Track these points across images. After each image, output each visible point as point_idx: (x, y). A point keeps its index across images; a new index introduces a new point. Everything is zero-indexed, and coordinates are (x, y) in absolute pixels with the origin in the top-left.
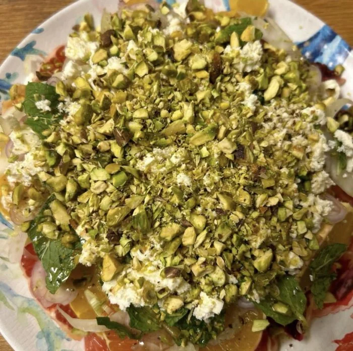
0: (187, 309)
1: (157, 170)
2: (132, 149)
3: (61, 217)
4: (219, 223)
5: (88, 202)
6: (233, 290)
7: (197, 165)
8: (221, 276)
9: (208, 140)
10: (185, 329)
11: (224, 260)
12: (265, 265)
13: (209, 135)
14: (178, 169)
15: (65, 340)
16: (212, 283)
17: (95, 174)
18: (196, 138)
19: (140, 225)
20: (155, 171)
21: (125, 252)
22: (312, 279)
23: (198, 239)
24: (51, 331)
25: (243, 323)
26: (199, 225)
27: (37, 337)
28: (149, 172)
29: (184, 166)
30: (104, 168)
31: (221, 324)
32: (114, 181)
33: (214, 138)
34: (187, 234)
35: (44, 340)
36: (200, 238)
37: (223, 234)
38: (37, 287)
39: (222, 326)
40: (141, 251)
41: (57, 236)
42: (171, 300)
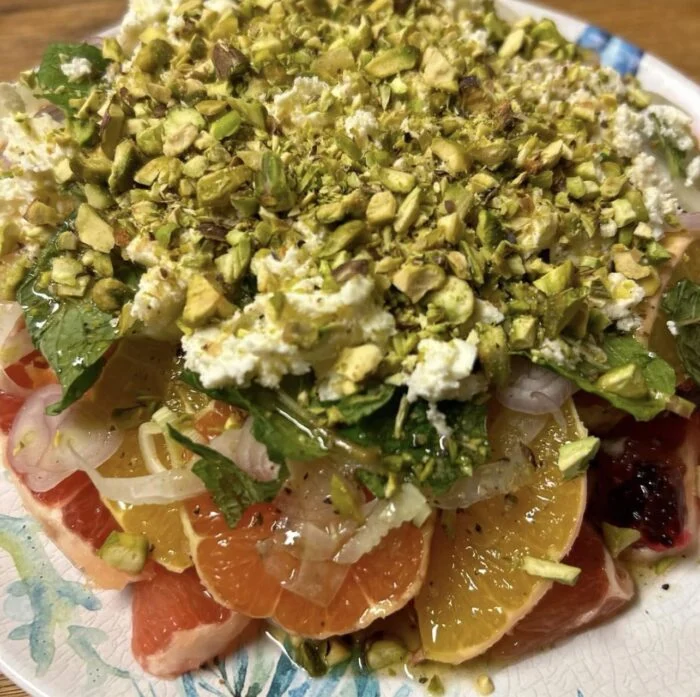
0: (392, 386)
1: (303, 116)
2: (250, 87)
3: (96, 234)
4: (443, 190)
5: (156, 180)
6: (496, 336)
7: (385, 106)
8: (462, 292)
9: (402, 67)
10: (393, 453)
11: (466, 256)
12: (560, 279)
13: (402, 58)
14: (346, 108)
15: (81, 608)
16: (443, 316)
17: (173, 122)
18: (377, 63)
19: (271, 178)
20: (298, 119)
21: (239, 261)
22: (674, 331)
23: (401, 209)
24: (46, 584)
25: (534, 463)
26: (400, 184)
27: (10, 590)
28: (287, 122)
29: (357, 99)
30: (193, 107)
31: (478, 441)
32: (213, 127)
33: (413, 64)
34: (376, 202)
35: (26, 600)
36: (405, 208)
37: (457, 202)
38: (22, 445)
39: (482, 444)
40: (276, 257)
41: (83, 289)
42: (350, 355)
